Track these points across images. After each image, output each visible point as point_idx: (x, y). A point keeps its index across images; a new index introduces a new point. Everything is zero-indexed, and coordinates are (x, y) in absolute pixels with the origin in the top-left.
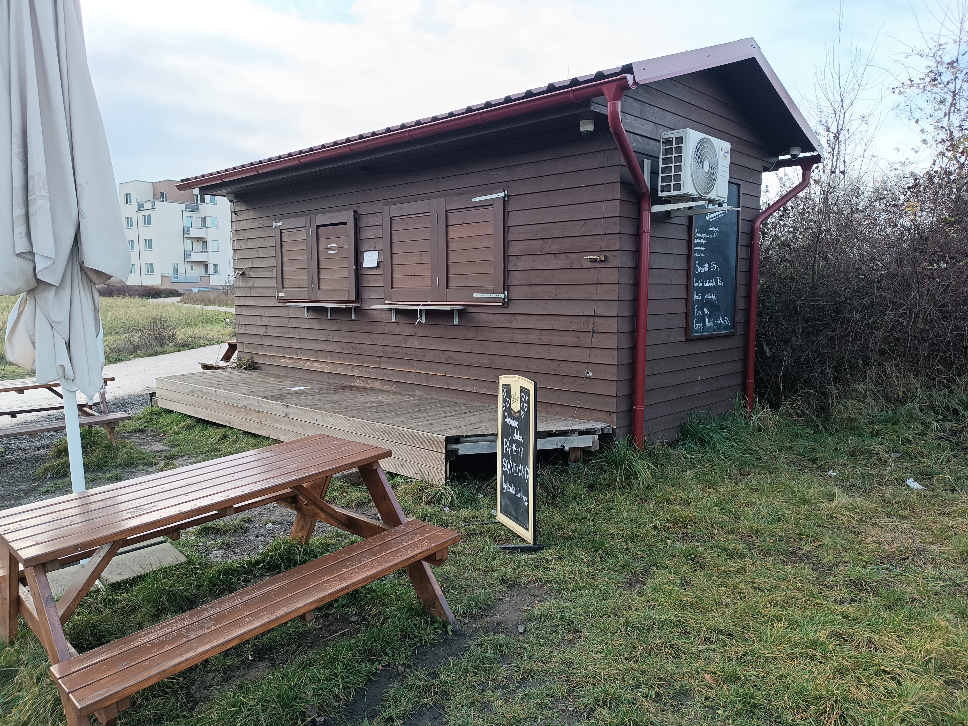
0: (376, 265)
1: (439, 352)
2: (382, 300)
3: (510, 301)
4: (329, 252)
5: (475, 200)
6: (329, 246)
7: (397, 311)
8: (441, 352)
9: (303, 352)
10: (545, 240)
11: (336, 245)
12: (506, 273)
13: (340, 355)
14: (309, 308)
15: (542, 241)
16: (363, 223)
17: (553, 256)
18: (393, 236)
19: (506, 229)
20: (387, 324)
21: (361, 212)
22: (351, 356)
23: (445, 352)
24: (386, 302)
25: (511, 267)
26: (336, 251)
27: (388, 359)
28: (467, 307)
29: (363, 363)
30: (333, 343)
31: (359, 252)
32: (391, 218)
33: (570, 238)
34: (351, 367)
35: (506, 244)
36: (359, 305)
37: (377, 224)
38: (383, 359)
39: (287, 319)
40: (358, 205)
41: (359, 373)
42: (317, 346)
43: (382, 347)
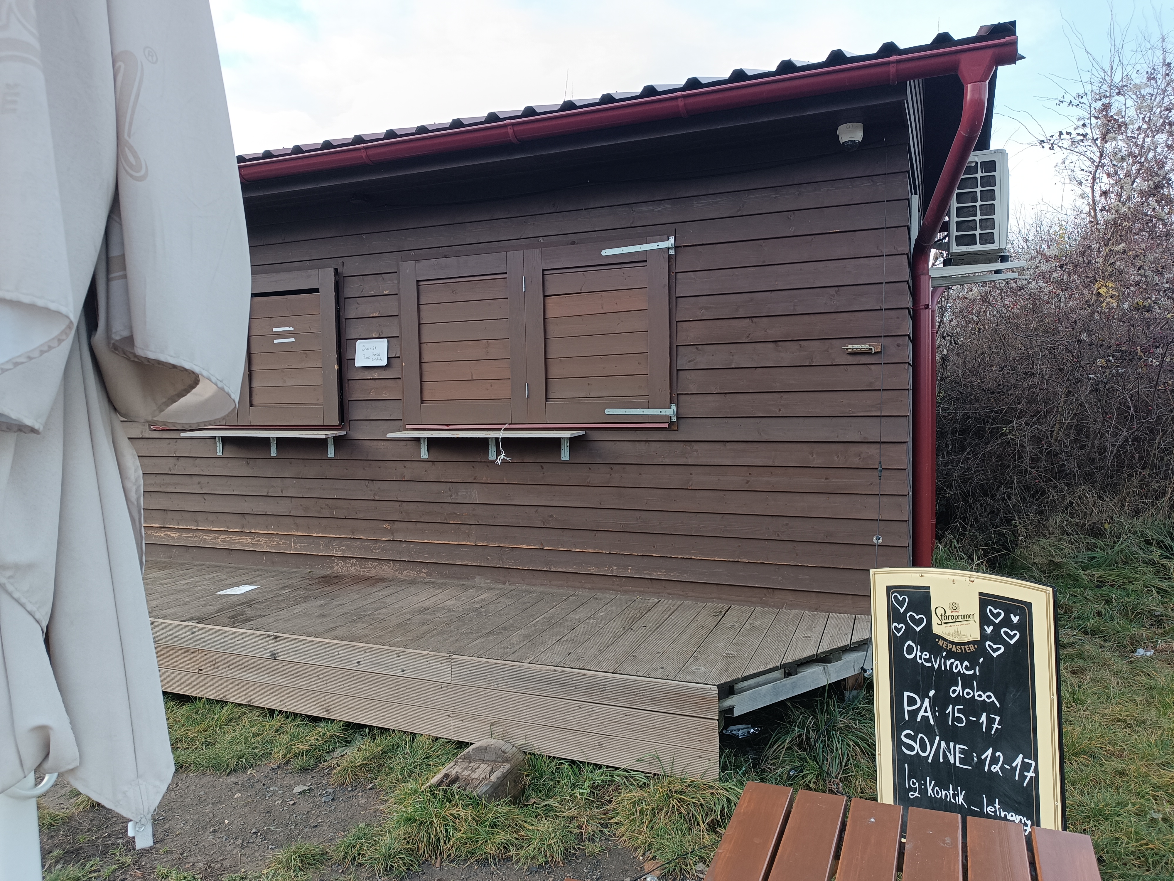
0: (384, 363)
1: (527, 509)
2: (401, 423)
3: (682, 421)
4: (276, 341)
5: (605, 253)
6: (275, 330)
7: (432, 443)
8: (533, 509)
9: (211, 517)
10: (755, 320)
11: (291, 329)
12: (674, 373)
13: (299, 521)
14: (225, 441)
15: (748, 320)
16: (351, 289)
17: (772, 345)
18: (422, 314)
19: (673, 300)
20: (408, 464)
21: (347, 271)
22: (324, 522)
23: (540, 509)
24: (407, 427)
25: (682, 363)
26: (293, 340)
27: (410, 526)
28: (590, 433)
29: (353, 533)
30: (281, 501)
31: (343, 341)
32: (418, 281)
33: (806, 316)
34: (326, 541)
35: (673, 325)
36: (345, 433)
37: (387, 292)
38: (397, 525)
39: (172, 460)
40: (341, 260)
41: (344, 551)
42: (246, 506)
43: (398, 504)
